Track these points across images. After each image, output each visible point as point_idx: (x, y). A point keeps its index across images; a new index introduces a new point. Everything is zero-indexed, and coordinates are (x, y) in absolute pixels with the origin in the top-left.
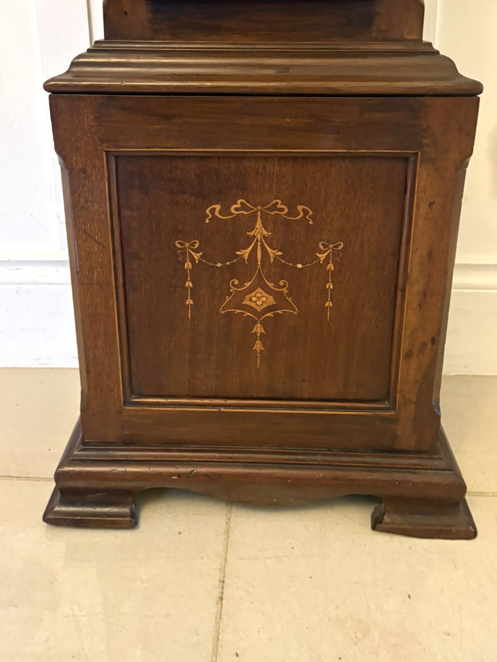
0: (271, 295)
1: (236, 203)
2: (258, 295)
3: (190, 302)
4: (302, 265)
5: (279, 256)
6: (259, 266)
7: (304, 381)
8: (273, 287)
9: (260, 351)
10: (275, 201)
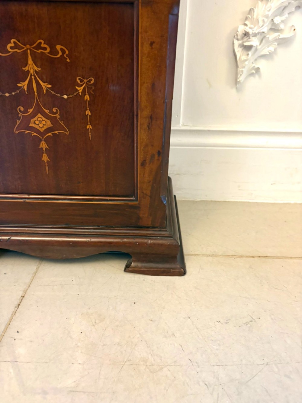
0: (48, 119)
1: (10, 43)
2: (39, 119)
4: (67, 96)
5: (49, 88)
6: (36, 96)
7: (79, 183)
8: (49, 113)
9: (47, 161)
10: (39, 41)
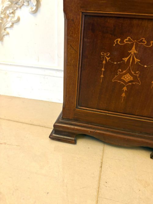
0: (132, 76)
1: (127, 39)
2: (127, 76)
3: (102, 76)
4: (147, 66)
5: (139, 62)
6: (130, 65)
7: (137, 109)
8: (134, 73)
9: (124, 97)
10: (142, 38)
